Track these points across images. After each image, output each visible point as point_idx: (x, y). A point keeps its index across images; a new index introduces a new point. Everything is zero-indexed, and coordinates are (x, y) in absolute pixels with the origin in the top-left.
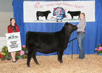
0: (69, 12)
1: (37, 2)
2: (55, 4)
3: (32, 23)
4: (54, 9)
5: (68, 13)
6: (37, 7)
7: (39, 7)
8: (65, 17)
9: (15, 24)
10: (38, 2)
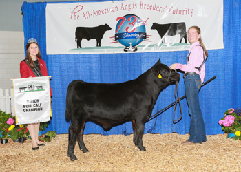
0: (155, 26)
1: (76, 4)
2: (119, 8)
3: (67, 56)
4: (118, 19)
5: (152, 28)
6: (76, 18)
7: (81, 15)
8: (145, 38)
9: (38, 56)
10: (80, 3)
